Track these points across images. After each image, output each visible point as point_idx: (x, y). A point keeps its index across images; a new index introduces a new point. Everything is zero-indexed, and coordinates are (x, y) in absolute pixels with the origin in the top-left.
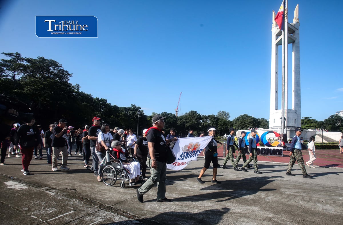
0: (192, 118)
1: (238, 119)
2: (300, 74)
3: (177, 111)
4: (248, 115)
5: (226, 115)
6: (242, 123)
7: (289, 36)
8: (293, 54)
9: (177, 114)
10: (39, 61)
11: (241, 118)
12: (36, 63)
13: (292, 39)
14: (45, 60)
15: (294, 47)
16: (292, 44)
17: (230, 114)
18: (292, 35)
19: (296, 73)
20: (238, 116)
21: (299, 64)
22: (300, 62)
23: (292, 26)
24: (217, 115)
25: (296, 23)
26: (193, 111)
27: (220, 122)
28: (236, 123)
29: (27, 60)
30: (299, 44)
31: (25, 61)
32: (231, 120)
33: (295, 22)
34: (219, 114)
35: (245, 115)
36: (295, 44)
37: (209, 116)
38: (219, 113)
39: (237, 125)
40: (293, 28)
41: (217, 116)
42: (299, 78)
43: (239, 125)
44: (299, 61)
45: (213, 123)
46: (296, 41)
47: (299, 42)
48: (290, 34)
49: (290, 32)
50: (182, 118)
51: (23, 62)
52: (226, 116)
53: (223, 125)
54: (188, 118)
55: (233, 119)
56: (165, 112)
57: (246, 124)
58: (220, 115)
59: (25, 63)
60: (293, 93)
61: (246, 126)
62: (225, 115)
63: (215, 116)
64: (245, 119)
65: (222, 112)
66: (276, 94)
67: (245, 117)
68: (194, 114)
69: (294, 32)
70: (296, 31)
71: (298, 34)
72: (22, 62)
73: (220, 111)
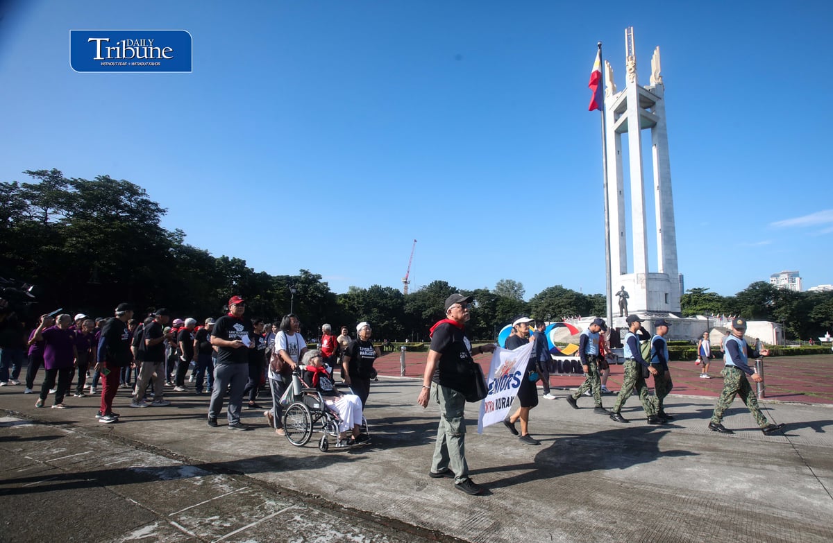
0: (438, 297)
1: (543, 296)
2: (671, 195)
3: (406, 282)
4: (564, 288)
5: (516, 289)
6: (550, 305)
7: (643, 114)
8: (654, 150)
9: (406, 288)
10: (99, 185)
11: (547, 296)
12: (93, 190)
13: (650, 120)
14: (112, 182)
15: (656, 137)
16: (650, 129)
17: (525, 287)
18: (649, 110)
19: (662, 191)
20: (541, 291)
21: (669, 173)
22: (669, 168)
23: (648, 91)
24: (495, 289)
25: (656, 85)
26: (440, 282)
27: (502, 304)
28: (537, 307)
29: (74, 183)
30: (666, 129)
31: (70, 187)
32: (527, 301)
33: (653, 82)
34: (501, 286)
35: (556, 286)
36: (658, 130)
37: (476, 292)
38: (499, 284)
39: (539, 309)
40: (650, 97)
41: (494, 291)
42: (671, 203)
43: (544, 310)
44: (669, 165)
45: (486, 308)
46: (659, 124)
47: (665, 126)
48: (645, 108)
49: (644, 105)
50: (415, 297)
51: (66, 187)
52: (516, 291)
53: (508, 312)
54: (429, 298)
55: (531, 298)
56: (376, 286)
57: (559, 307)
58: (502, 290)
59: (71, 189)
60: (659, 236)
61: (561, 311)
62: (513, 288)
63: (491, 292)
64: (557, 296)
65: (507, 281)
66: (620, 239)
67: (557, 292)
68: (441, 288)
69: (654, 103)
70: (657, 103)
71: (663, 108)
72: (63, 189)
73: (502, 281)
